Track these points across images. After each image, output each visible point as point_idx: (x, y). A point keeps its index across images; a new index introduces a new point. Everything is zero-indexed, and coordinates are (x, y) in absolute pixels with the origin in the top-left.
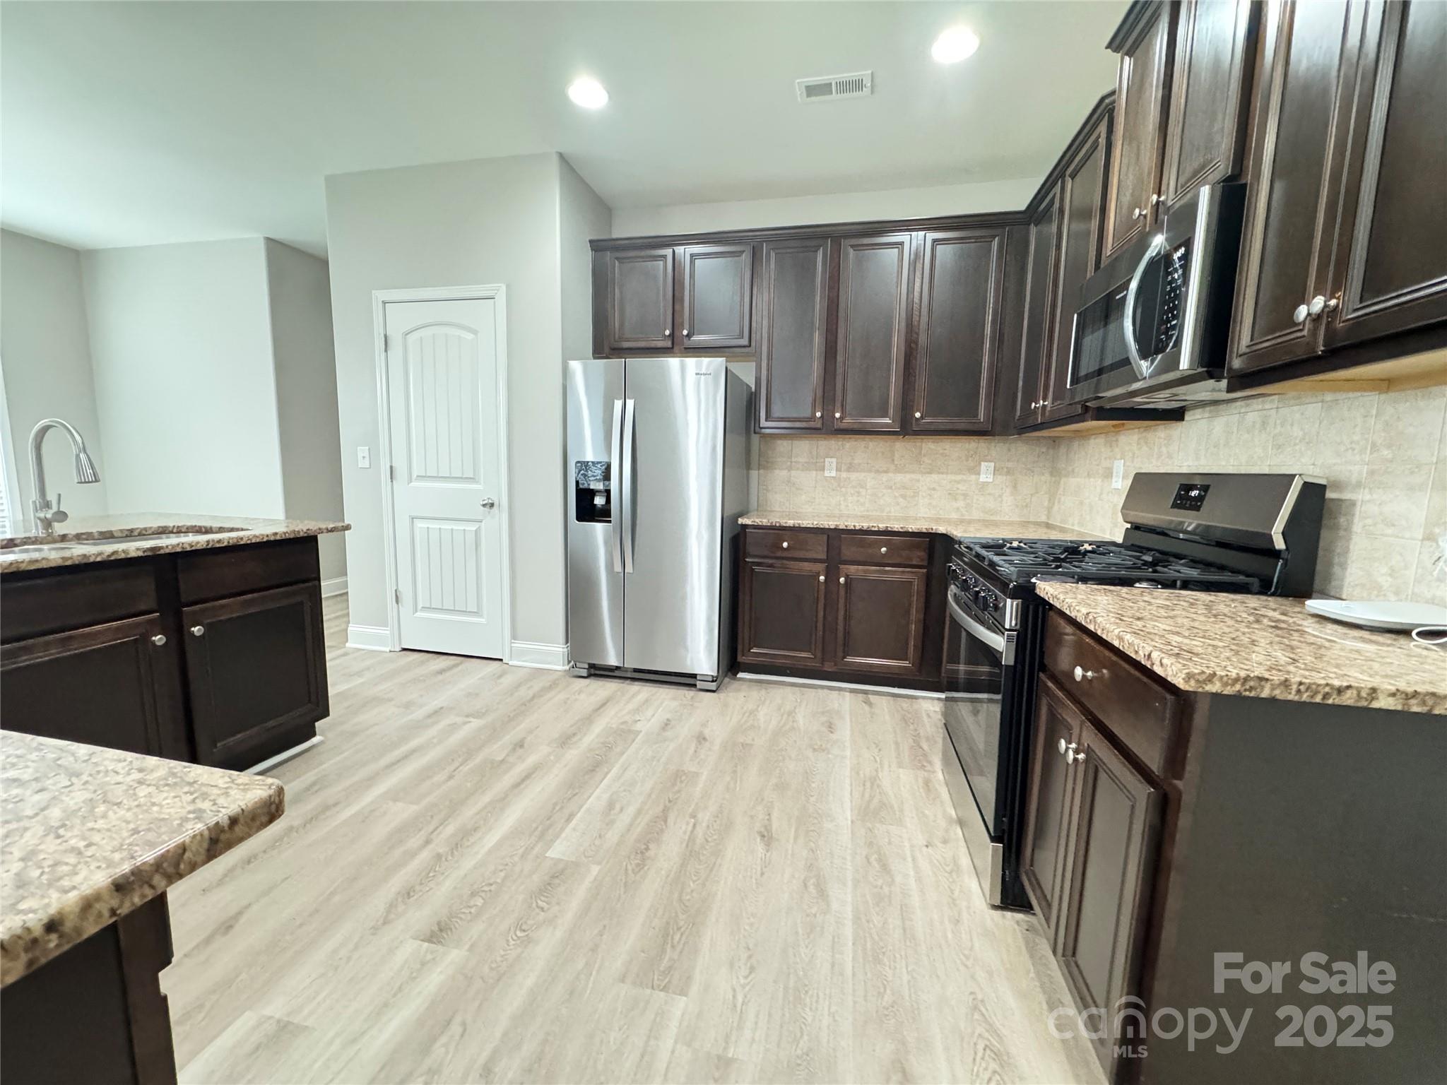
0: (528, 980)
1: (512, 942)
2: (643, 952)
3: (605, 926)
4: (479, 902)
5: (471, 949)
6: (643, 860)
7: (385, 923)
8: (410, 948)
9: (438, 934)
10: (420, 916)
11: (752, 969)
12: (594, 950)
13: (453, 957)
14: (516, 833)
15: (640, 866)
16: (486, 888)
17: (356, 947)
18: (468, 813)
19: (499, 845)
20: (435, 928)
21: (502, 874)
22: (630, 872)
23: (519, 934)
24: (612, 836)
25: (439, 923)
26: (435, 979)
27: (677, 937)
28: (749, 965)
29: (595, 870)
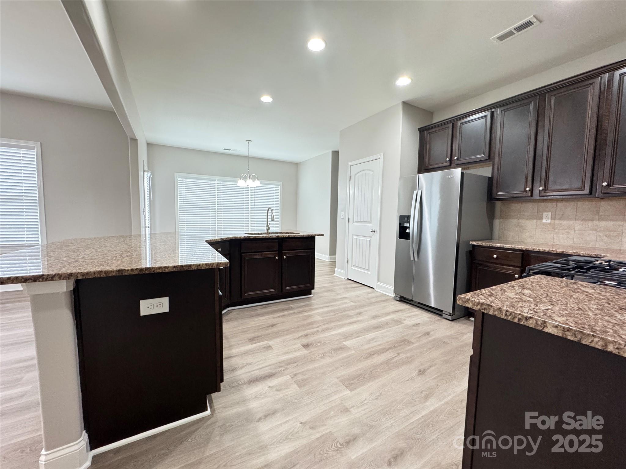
0: (316, 365)
1: (319, 356)
2: (349, 376)
3: (344, 365)
4: (319, 344)
5: (310, 353)
6: (369, 357)
7: (298, 339)
8: (299, 345)
9: (306, 346)
10: (305, 341)
11: (377, 399)
12: (337, 368)
13: (305, 352)
14: (340, 334)
15: (367, 358)
16: (323, 343)
17: (289, 340)
18: (333, 324)
19: (333, 335)
20: (306, 345)
21: (329, 341)
22: (362, 357)
23: (322, 355)
24: (366, 347)
25: (307, 344)
26: (298, 354)
27: (361, 379)
28: (377, 397)
29: (353, 352)
